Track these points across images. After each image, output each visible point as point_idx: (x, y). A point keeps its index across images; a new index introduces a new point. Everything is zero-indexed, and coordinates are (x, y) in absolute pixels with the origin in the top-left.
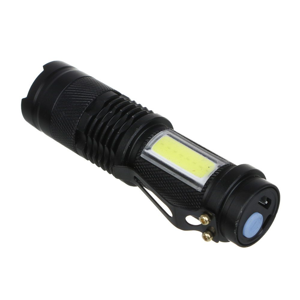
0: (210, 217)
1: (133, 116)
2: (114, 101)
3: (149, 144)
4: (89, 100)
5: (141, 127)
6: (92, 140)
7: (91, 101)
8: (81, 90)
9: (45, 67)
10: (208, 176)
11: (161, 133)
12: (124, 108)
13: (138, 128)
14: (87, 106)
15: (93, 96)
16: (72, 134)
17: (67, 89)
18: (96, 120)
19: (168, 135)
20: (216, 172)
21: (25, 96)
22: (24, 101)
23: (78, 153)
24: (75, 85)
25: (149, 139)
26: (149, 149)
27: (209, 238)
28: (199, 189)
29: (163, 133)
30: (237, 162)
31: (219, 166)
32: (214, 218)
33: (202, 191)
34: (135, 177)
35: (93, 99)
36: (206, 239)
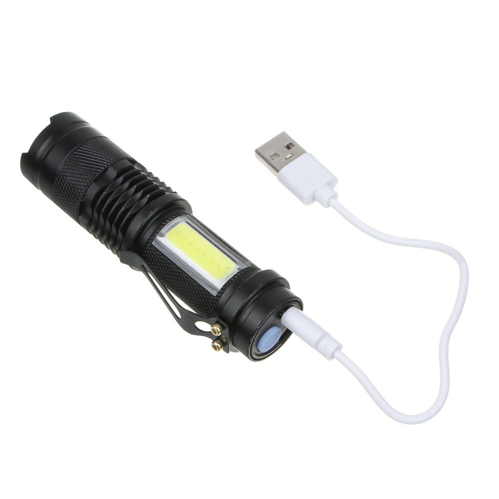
0: (223, 328)
1: (148, 196)
2: (128, 173)
3: (163, 230)
4: (99, 169)
5: (156, 210)
6: (99, 216)
7: (101, 170)
8: (94, 152)
9: (52, 119)
10: (226, 279)
11: (178, 219)
12: (139, 184)
13: (153, 211)
14: (97, 175)
15: (104, 164)
16: (76, 204)
17: (75, 151)
18: (105, 193)
19: (186, 222)
20: (235, 277)
21: (27, 151)
22: (24, 156)
23: (79, 223)
24: (88, 145)
25: (164, 226)
26: (162, 236)
27: (219, 349)
28: (214, 293)
29: (180, 219)
30: (263, 266)
31: (239, 269)
32: (227, 330)
33: (217, 296)
34: (143, 266)
35: (104, 168)
36: (215, 347)
